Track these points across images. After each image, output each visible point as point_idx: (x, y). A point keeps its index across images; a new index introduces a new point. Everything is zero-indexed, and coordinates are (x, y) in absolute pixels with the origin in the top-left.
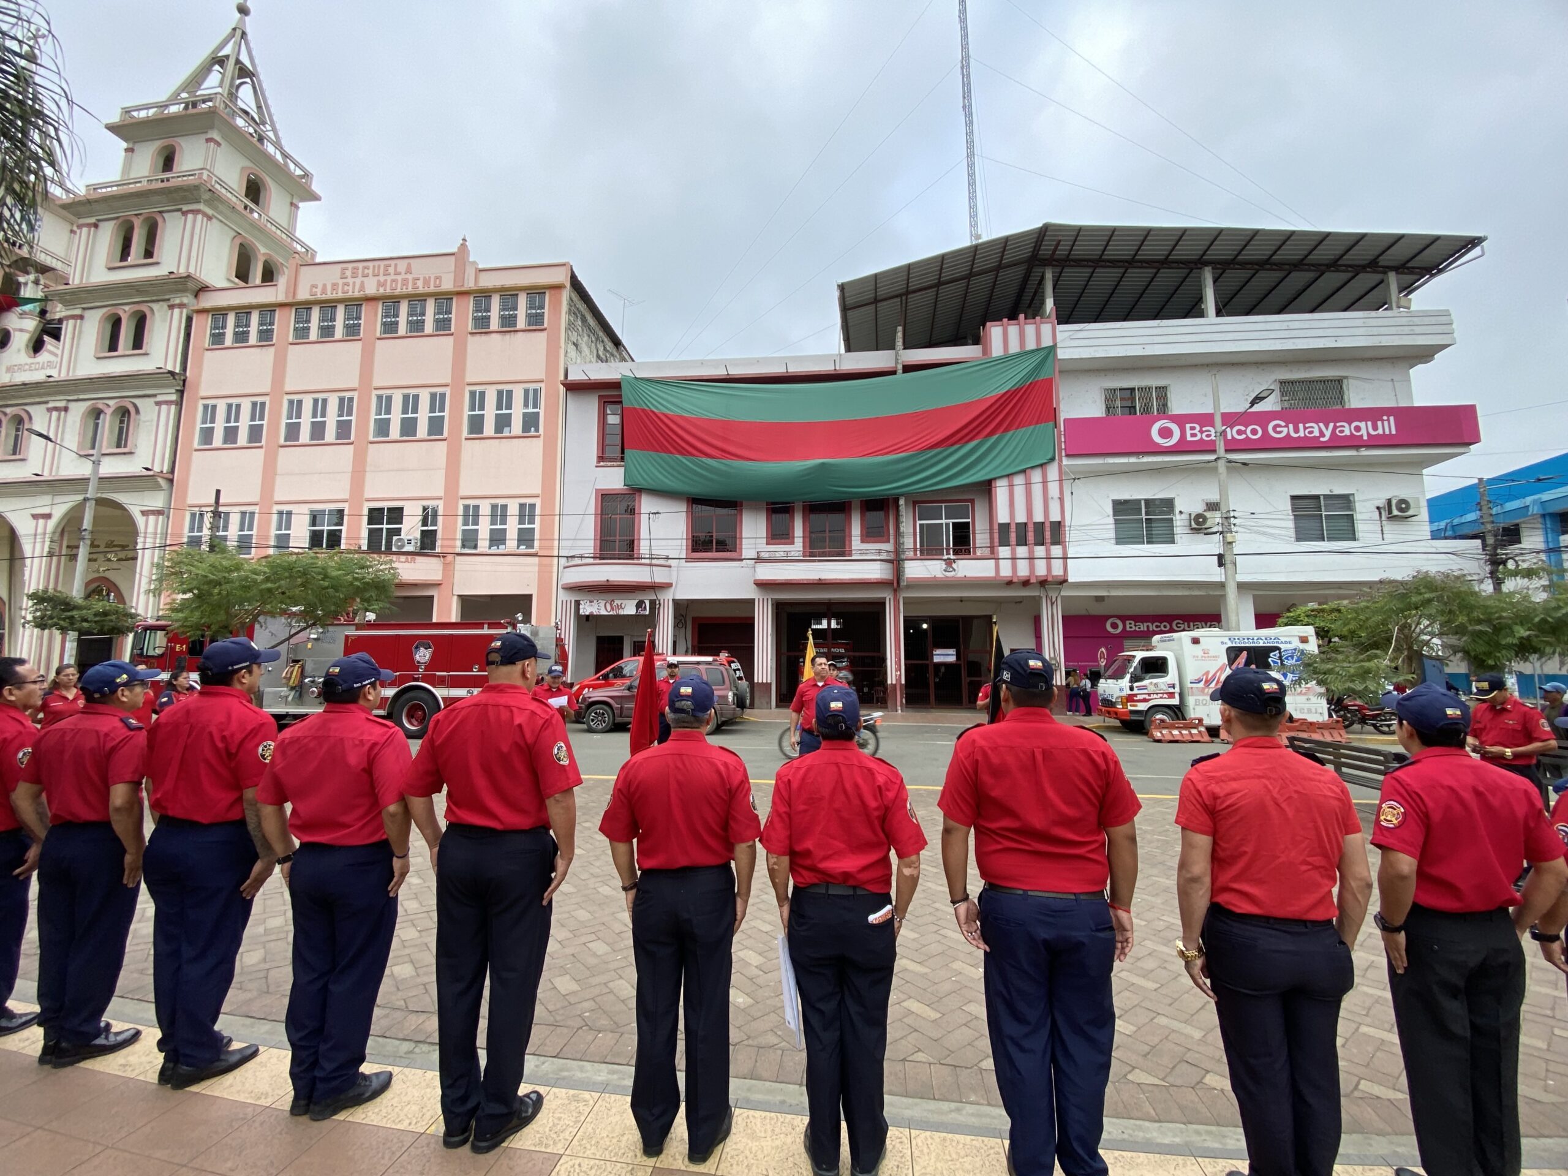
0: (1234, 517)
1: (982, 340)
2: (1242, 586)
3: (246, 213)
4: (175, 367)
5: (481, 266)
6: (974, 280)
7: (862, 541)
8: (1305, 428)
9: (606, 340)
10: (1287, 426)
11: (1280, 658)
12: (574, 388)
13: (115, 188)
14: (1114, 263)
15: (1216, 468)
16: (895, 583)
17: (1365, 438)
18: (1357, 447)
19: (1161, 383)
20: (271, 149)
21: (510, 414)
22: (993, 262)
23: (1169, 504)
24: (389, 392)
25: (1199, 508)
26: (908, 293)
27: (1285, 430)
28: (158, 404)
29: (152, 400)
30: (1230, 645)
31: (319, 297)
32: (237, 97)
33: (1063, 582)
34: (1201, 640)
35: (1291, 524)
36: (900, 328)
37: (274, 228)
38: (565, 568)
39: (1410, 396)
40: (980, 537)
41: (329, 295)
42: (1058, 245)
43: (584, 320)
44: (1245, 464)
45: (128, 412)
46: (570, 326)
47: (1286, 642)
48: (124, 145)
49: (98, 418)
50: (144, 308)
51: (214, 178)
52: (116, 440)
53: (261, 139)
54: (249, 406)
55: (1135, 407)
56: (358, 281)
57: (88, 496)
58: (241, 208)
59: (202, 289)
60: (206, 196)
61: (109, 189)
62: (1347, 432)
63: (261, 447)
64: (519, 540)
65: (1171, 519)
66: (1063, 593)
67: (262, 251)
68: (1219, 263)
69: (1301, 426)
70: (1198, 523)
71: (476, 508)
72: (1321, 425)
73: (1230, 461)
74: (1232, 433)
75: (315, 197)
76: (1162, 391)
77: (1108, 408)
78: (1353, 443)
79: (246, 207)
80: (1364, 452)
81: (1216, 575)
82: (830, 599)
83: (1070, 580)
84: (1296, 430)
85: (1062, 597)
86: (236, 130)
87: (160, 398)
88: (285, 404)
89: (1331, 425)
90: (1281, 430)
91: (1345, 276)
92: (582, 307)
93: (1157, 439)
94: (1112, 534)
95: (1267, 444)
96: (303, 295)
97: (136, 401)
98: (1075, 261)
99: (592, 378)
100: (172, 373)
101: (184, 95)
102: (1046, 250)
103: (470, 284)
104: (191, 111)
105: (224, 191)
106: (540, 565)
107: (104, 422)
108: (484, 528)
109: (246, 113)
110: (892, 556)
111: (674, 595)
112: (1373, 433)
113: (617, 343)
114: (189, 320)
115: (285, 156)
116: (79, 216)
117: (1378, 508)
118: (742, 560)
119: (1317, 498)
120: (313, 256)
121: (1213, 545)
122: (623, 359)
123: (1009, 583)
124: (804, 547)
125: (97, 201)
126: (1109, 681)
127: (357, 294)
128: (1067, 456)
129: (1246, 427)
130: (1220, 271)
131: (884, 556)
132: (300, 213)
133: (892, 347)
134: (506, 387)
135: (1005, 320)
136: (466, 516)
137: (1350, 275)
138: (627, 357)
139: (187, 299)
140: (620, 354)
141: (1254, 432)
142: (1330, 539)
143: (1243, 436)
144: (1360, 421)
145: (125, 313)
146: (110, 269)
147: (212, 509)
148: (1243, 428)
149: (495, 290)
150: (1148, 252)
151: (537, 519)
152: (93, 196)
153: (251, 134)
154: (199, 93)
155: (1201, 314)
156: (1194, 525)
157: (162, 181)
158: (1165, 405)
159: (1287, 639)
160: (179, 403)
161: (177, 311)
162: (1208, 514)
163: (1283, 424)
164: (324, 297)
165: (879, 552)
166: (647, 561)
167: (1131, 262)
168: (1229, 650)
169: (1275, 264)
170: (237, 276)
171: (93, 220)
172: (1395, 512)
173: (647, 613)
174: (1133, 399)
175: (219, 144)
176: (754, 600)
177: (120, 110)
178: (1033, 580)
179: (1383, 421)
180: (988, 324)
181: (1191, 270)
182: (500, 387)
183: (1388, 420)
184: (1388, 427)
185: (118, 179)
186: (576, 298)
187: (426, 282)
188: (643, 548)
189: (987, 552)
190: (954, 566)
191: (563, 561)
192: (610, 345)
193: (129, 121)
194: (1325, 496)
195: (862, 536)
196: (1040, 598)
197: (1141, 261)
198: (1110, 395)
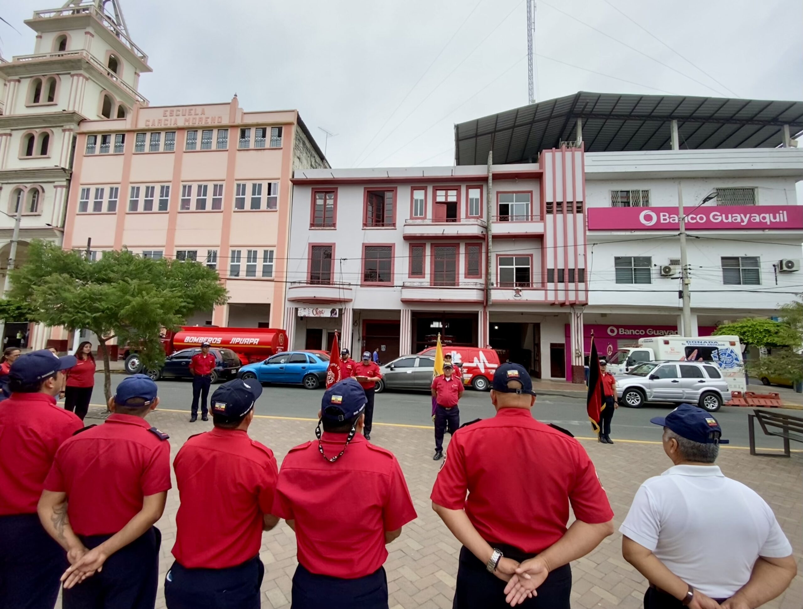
0: (690, 269)
1: (539, 161)
2: (693, 310)
3: (109, 77)
4: (66, 166)
5: (245, 111)
6: (535, 125)
7: (465, 277)
8: (732, 217)
9: (316, 156)
10: (721, 215)
11: (718, 354)
12: (298, 183)
13: (30, 59)
14: (618, 117)
15: (679, 240)
16: (485, 303)
17: (769, 223)
18: (763, 229)
19: (645, 188)
20: (123, 40)
21: (260, 198)
22: (547, 115)
23: (648, 260)
24: (190, 184)
25: (666, 263)
26: (496, 131)
27: (720, 218)
28: (55, 187)
29: (52, 185)
30: (687, 345)
31: (151, 127)
32: (104, 9)
33: (585, 305)
34: (670, 342)
35: (721, 274)
36: (491, 152)
37: (125, 87)
38: (290, 288)
39: (795, 199)
40: (536, 276)
41: (157, 126)
42: (586, 105)
43: (304, 143)
44: (697, 237)
45: (38, 191)
46: (296, 147)
47: (721, 345)
48: (36, 34)
49: (19, 194)
50: (47, 130)
51: (90, 56)
52: (30, 207)
53: (118, 34)
54: (109, 190)
55: (629, 203)
56: (173, 118)
57: (13, 239)
58: (105, 74)
59: (82, 121)
60: (85, 66)
61: (27, 60)
62: (758, 220)
63: (115, 214)
64: (263, 272)
65: (649, 269)
66: (584, 312)
67: (118, 100)
68: (682, 118)
69: (730, 216)
70: (665, 272)
71: (239, 252)
72: (742, 215)
73: (688, 236)
74: (688, 219)
75: (149, 70)
76: (646, 192)
77: (613, 202)
78: (762, 227)
79: (108, 74)
80: (767, 232)
81: (676, 302)
82: (444, 311)
83: (589, 304)
84: (727, 218)
85: (584, 314)
86: (103, 28)
87: (56, 184)
88: (130, 190)
89: (748, 216)
90: (717, 218)
91: (757, 127)
92: (303, 136)
93: (643, 221)
94: (615, 278)
95: (709, 227)
96: (141, 125)
97: (43, 185)
98: (595, 115)
99: (308, 177)
100: (63, 169)
101: (72, 6)
102: (579, 108)
103: (238, 122)
104: (76, 15)
105: (95, 63)
106: (275, 287)
107: (23, 197)
108: (243, 264)
109: (110, 18)
110: (483, 287)
111: (353, 306)
112: (773, 220)
113: (322, 158)
114: (75, 139)
115: (132, 44)
116: (9, 74)
117: (774, 266)
118: (393, 287)
119: (737, 259)
120: (147, 104)
121: (677, 285)
122: (326, 168)
123: (553, 304)
124: (431, 280)
125: (19, 66)
126: (613, 365)
127: (173, 126)
128: (589, 230)
129: (697, 215)
130: (681, 123)
131: (479, 287)
132: (140, 78)
133: (485, 163)
134: (258, 182)
135: (554, 149)
136: (233, 257)
137: (759, 126)
138: (328, 166)
139: (73, 126)
140: (324, 165)
141: (701, 218)
142: (745, 283)
143: (695, 221)
144: (766, 214)
145: (37, 133)
146: (27, 107)
147: (86, 249)
148: (694, 216)
149: (253, 125)
150: (639, 110)
151: (274, 260)
152: (17, 63)
153: (112, 31)
154: (81, 5)
155: (670, 148)
156: (663, 273)
157: (59, 56)
158: (647, 201)
159: (722, 343)
160: (68, 187)
161: (67, 133)
162: (672, 267)
163: (719, 214)
164: (153, 127)
165: (476, 284)
166: (338, 286)
167: (629, 117)
168: (687, 348)
169: (716, 119)
170: (103, 114)
171: (17, 78)
172: (785, 268)
173: (337, 316)
174: (628, 198)
175: (93, 36)
176: (400, 310)
177: (33, 13)
178: (567, 303)
179: (779, 214)
180: (544, 151)
181: (664, 122)
182: (255, 182)
183: (783, 213)
184: (783, 217)
185: (33, 53)
186: (299, 130)
187: (213, 119)
188: (336, 278)
189: (540, 286)
190: (520, 293)
191: (289, 285)
192: (318, 159)
193: (38, 19)
194: (743, 258)
195: (465, 274)
196: (570, 313)
197: (635, 116)
198: (615, 194)
